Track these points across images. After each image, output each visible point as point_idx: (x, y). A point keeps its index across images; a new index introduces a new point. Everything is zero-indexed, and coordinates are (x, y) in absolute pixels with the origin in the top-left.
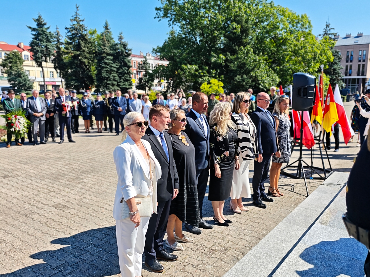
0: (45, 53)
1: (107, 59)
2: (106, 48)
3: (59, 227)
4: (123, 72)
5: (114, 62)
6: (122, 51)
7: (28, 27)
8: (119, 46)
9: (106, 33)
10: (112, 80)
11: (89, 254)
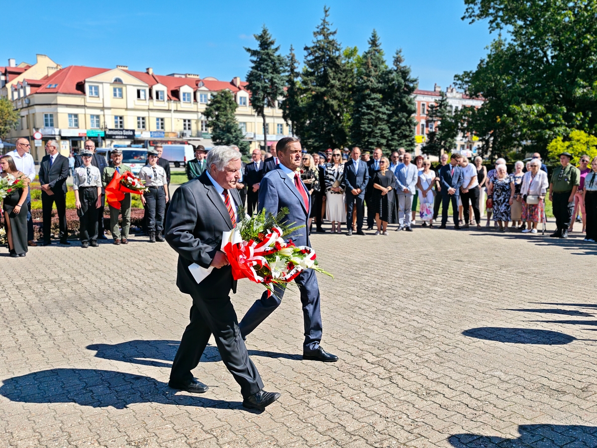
0: (269, 91)
1: (372, 99)
2: (371, 79)
4: (398, 121)
5: (384, 105)
6: (400, 84)
7: (246, 49)
8: (395, 74)
9: (373, 52)
10: (378, 137)
11: (268, 417)
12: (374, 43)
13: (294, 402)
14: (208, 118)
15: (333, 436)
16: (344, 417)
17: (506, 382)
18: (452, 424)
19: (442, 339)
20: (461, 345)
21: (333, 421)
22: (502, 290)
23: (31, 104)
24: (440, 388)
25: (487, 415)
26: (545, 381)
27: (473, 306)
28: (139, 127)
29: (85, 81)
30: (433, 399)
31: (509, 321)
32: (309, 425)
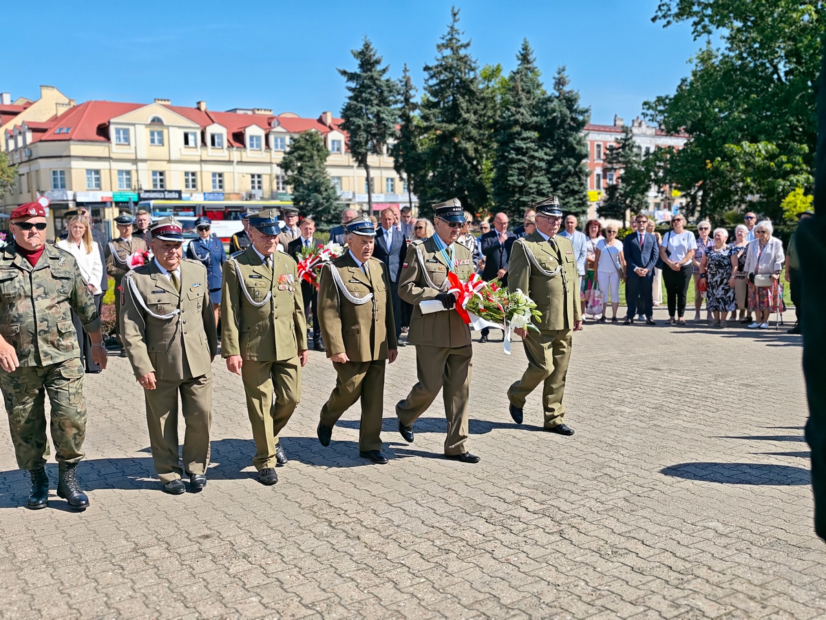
0: (374, 131)
1: (524, 139)
2: (522, 110)
3: (338, 519)
4: (562, 170)
5: (541, 147)
6: (563, 117)
7: (340, 71)
8: (556, 102)
9: (525, 71)
10: (533, 193)
11: (391, 587)
12: (525, 58)
13: (426, 565)
14: (286, 171)
15: (483, 610)
16: (498, 585)
17: (726, 536)
18: (649, 592)
19: (632, 478)
20: (660, 486)
21: (482, 590)
22: (718, 410)
23: (33, 157)
24: (631, 545)
25: (699, 580)
26: (781, 535)
27: (676, 432)
28: (187, 186)
29: (109, 122)
30: (622, 560)
31: (729, 452)
32: (449, 596)
